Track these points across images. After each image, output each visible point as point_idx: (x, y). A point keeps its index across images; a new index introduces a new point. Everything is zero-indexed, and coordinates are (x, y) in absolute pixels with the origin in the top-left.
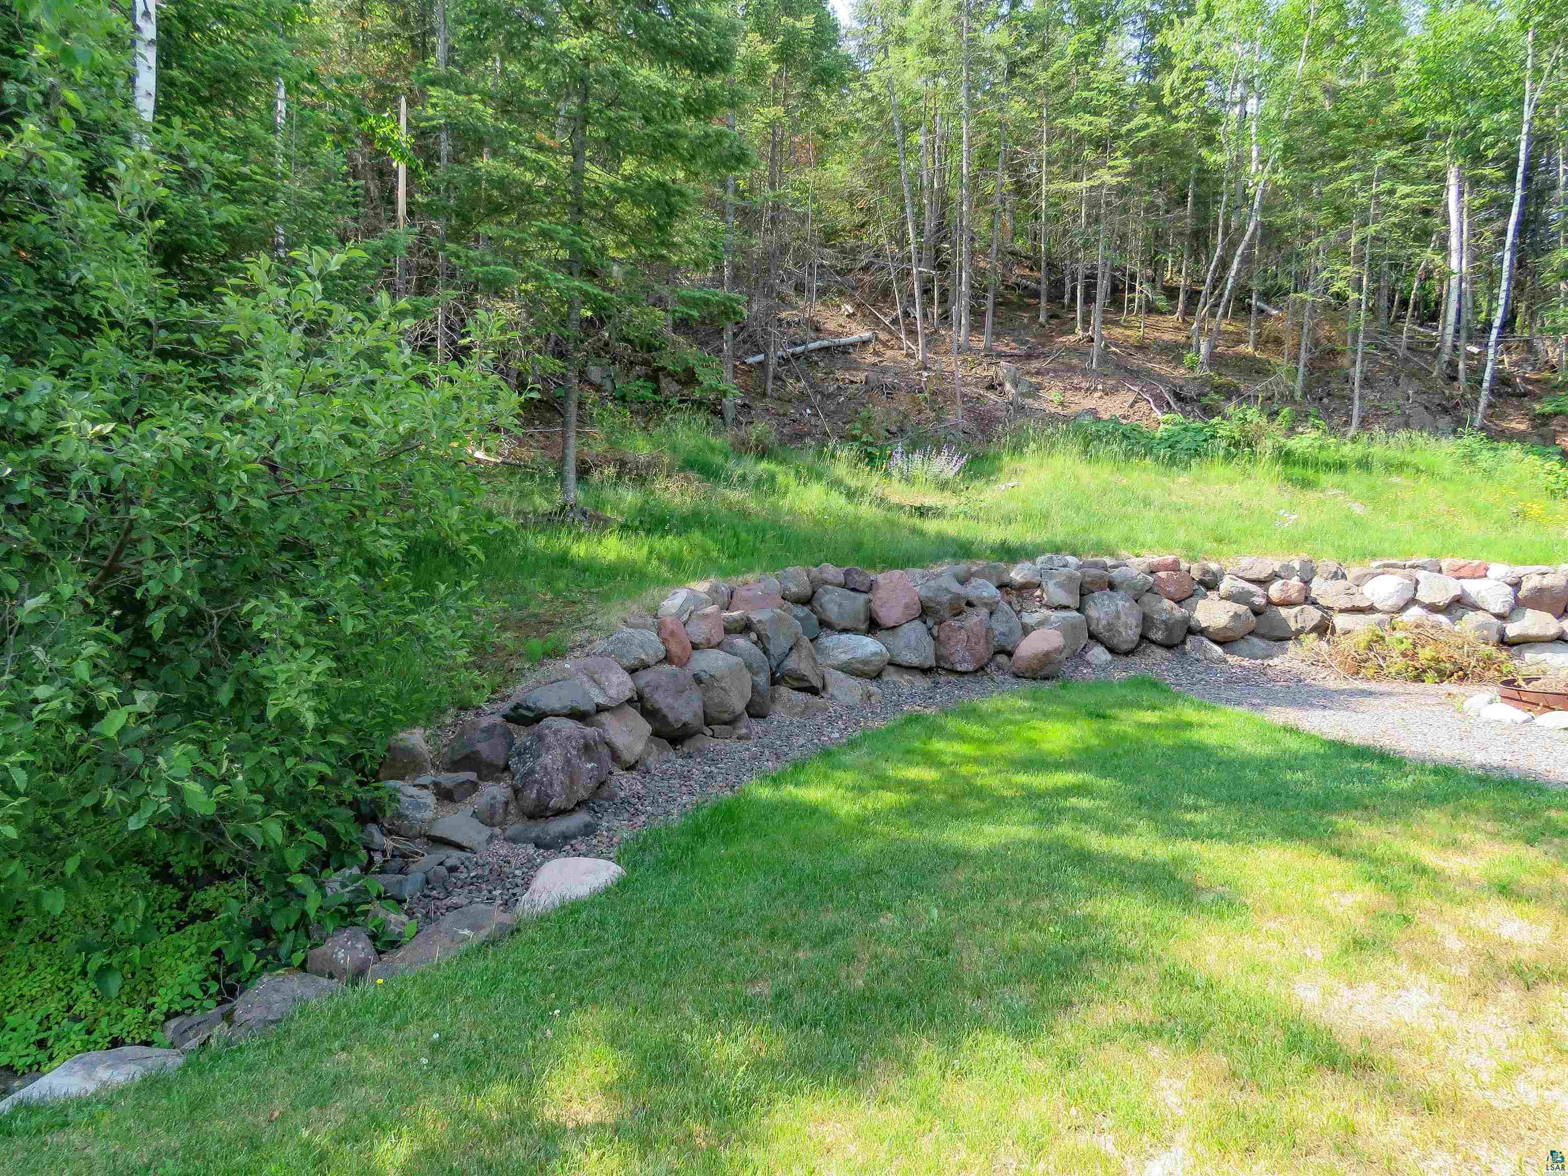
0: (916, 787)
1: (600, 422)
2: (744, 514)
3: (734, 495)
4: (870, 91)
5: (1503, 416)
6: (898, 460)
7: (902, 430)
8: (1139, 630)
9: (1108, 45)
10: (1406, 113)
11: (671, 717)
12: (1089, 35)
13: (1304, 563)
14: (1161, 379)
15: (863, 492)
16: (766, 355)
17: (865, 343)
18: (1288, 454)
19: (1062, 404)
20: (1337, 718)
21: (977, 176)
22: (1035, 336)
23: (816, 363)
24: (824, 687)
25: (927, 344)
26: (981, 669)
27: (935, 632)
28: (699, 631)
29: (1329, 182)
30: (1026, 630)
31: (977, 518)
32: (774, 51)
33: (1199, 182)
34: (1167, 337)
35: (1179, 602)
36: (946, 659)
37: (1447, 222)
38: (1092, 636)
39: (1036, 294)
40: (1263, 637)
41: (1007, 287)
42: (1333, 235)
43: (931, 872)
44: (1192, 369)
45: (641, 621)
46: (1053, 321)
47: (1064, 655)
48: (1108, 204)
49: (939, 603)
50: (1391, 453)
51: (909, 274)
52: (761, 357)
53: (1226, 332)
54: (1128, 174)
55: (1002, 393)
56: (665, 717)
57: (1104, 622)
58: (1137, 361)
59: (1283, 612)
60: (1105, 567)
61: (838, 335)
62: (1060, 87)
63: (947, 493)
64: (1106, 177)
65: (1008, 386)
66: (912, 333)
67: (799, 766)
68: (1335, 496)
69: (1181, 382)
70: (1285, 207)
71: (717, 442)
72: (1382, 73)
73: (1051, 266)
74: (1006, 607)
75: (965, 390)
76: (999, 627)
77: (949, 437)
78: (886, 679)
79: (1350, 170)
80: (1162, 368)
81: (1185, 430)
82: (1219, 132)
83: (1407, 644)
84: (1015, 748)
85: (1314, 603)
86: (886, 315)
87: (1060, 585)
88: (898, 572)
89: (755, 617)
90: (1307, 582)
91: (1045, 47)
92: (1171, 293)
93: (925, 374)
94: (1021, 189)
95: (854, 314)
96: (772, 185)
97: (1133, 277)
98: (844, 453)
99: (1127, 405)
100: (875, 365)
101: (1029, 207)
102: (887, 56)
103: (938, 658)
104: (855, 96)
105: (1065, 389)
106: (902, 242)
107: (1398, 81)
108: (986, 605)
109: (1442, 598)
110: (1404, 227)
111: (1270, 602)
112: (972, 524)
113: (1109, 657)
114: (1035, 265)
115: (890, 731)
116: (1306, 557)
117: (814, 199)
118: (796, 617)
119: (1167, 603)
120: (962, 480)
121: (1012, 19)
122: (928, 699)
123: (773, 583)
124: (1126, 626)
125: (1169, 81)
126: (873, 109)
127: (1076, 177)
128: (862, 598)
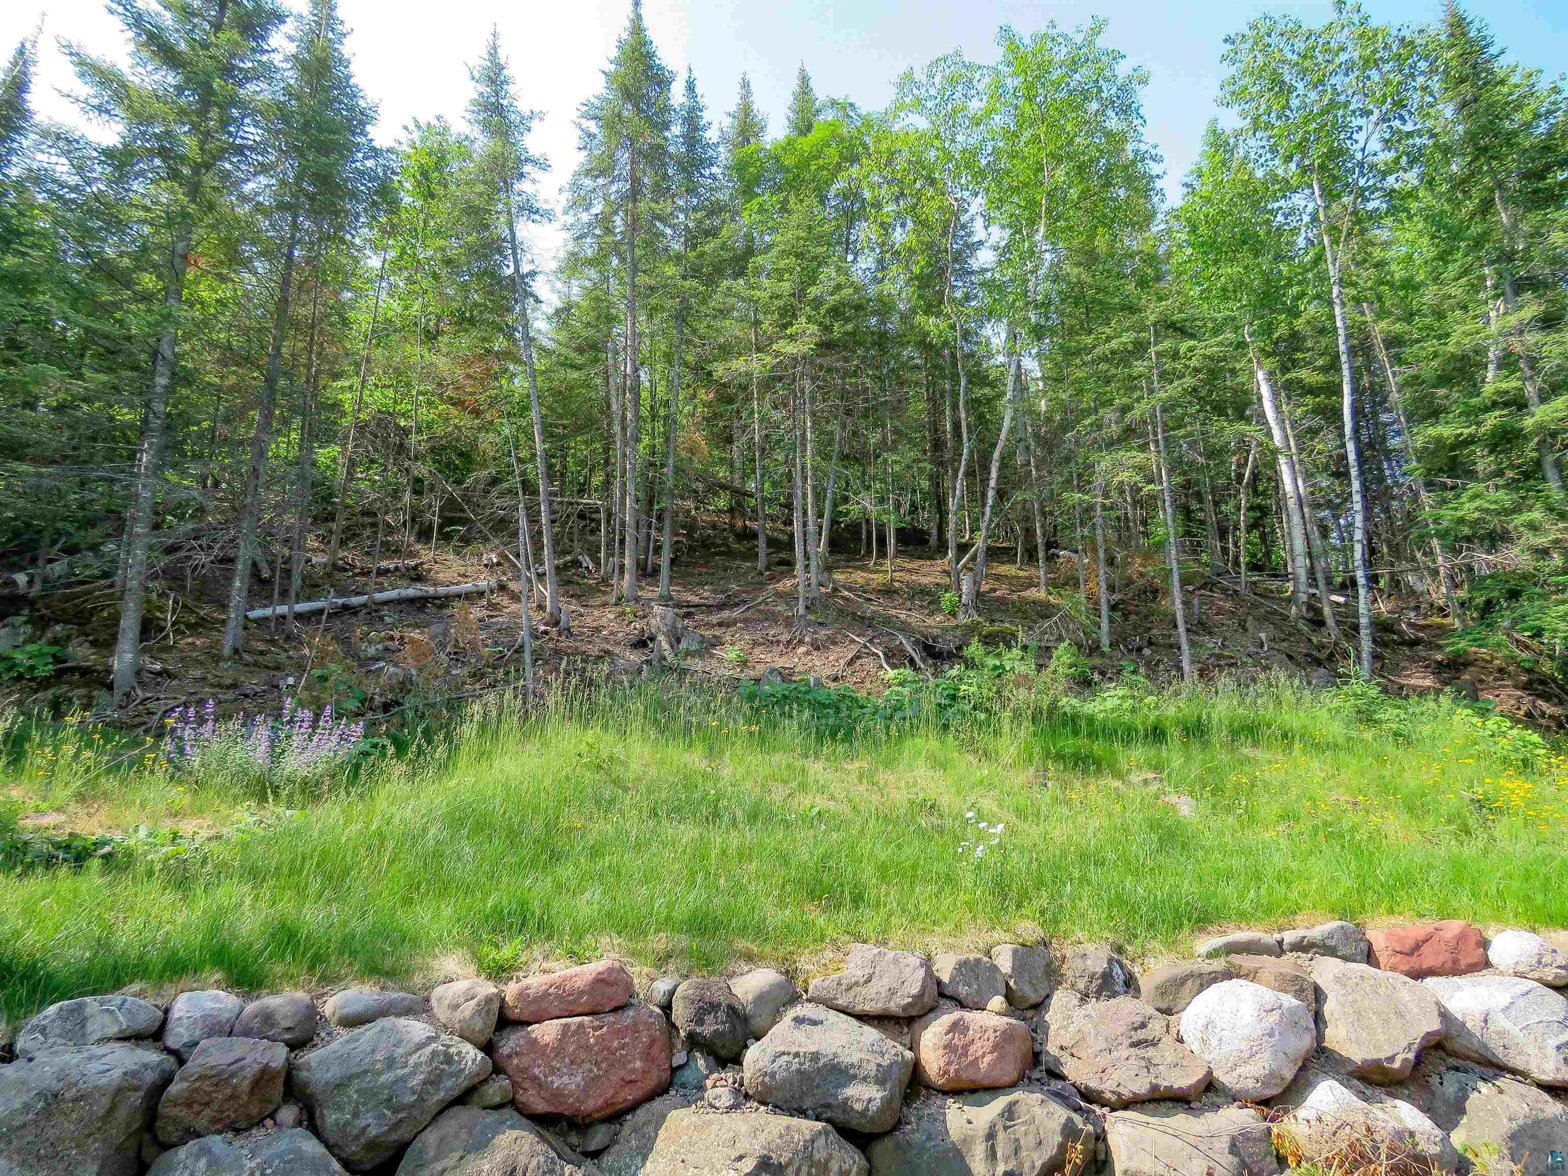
5: (1399, 669)
13: (1022, 954)
19: (743, 664)
44: (953, 614)
55: (652, 650)
58: (876, 607)
59: (956, 1118)
65: (663, 642)
68: (1145, 784)
69: (936, 632)
80: (915, 618)
85: (1052, 1078)
90: (1030, 1013)
95: (498, 564)
99: (844, 662)
105: (755, 643)
109: (1396, 1046)
116: (1033, 931)
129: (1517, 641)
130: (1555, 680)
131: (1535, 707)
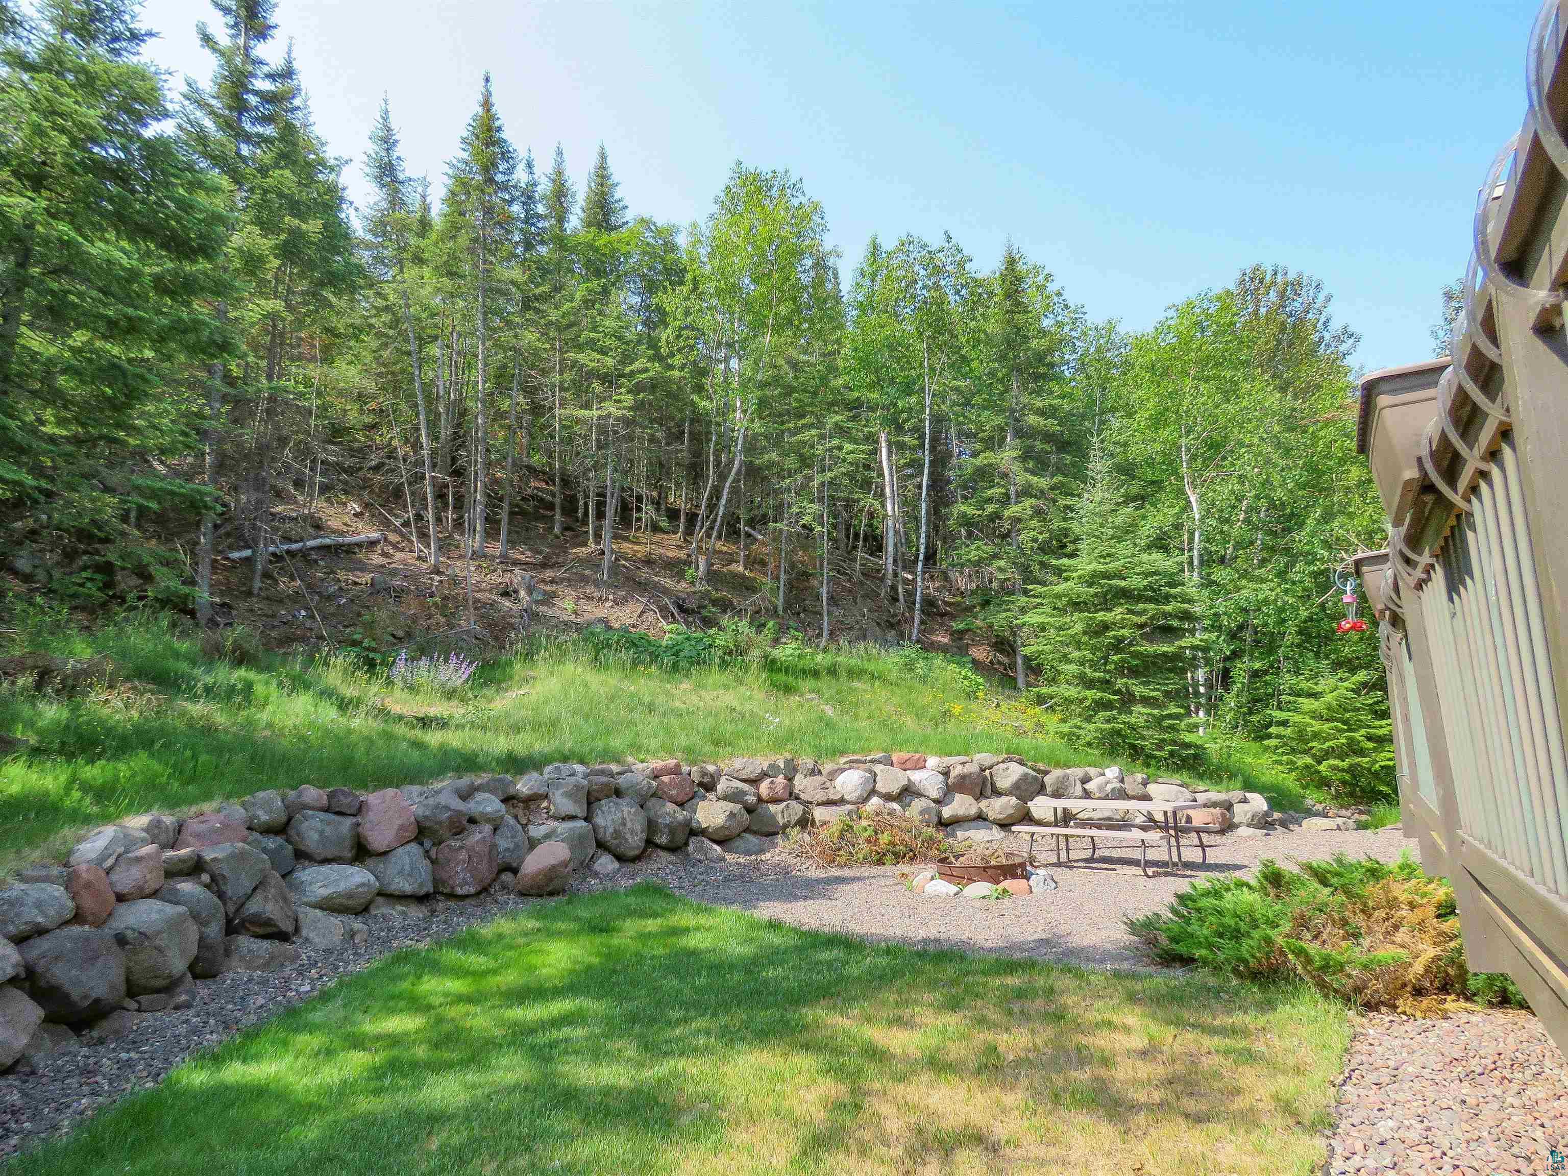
0: (394, 1040)
1: (23, 621)
2: (209, 730)
3: (197, 709)
4: (386, 299)
5: (932, 631)
6: (401, 667)
7: (409, 635)
8: (644, 835)
9: (612, 297)
10: (847, 387)
11: (75, 994)
12: (595, 284)
13: (788, 762)
14: (666, 591)
15: (357, 703)
16: (254, 552)
17: (373, 543)
18: (773, 661)
19: (575, 612)
20: (816, 906)
21: (492, 394)
22: (550, 546)
23: (316, 561)
24: (297, 930)
25: (440, 549)
26: (484, 890)
27: (433, 853)
28: (126, 879)
29: (795, 434)
30: (533, 844)
31: (484, 728)
32: (277, 247)
33: (693, 421)
34: (670, 554)
35: (681, 805)
36: (444, 882)
37: (881, 475)
38: (601, 845)
39: (551, 507)
40: (755, 833)
41: (523, 499)
42: (799, 478)
43: (399, 1145)
44: (692, 583)
45: (43, 873)
46: (567, 533)
47: (570, 868)
48: (616, 432)
49: (440, 823)
50: (853, 662)
51: (423, 478)
52: (247, 553)
53: (721, 552)
54: (630, 409)
55: (517, 600)
56: (67, 996)
57: (611, 830)
58: (644, 574)
59: (773, 808)
60: (611, 775)
61: (342, 534)
62: (571, 325)
63: (454, 702)
64: (611, 408)
65: (522, 594)
66: (423, 536)
67: (252, 1035)
68: (812, 700)
69: (684, 596)
70: (764, 450)
71: (184, 646)
72: (829, 354)
73: (566, 482)
74: (512, 821)
75: (478, 595)
76: (503, 843)
77: (460, 643)
78: (373, 912)
79: (810, 426)
80: (669, 583)
81: (688, 639)
82: (707, 381)
83: (870, 831)
84: (510, 978)
85: (797, 798)
86: (396, 516)
87: (566, 795)
88: (390, 792)
89: (208, 855)
90: (790, 780)
91: (557, 289)
92: (673, 515)
93: (437, 578)
94: (537, 409)
95: (361, 514)
96: (270, 378)
97: (639, 499)
98: (339, 661)
99: (635, 615)
100: (383, 566)
101: (543, 427)
102: (402, 271)
103: (436, 881)
104: (366, 302)
105: (579, 598)
106: (417, 446)
107: (840, 363)
108: (488, 820)
109: (895, 788)
110: (850, 476)
111: (760, 800)
112: (479, 734)
113: (616, 865)
114: (550, 480)
115: (373, 974)
116: (788, 756)
117: (319, 394)
118: (265, 850)
119: (670, 807)
120: (471, 689)
121: (525, 259)
122: (421, 931)
123: (237, 811)
124: (632, 831)
125: (665, 335)
126: (386, 317)
127: (587, 406)
128: (348, 822)
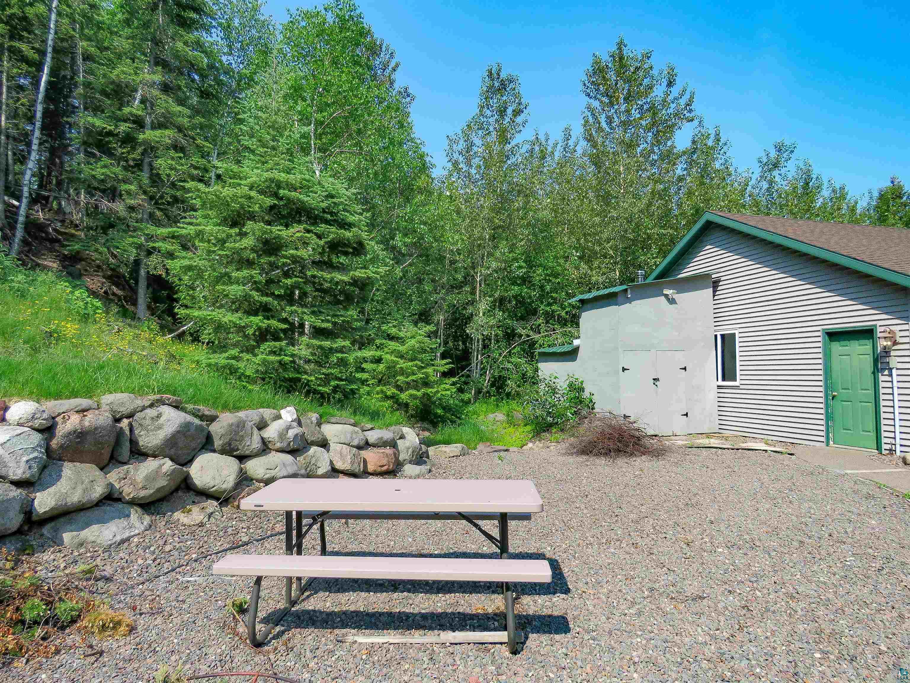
5: (39, 255)
129: (112, 253)
130: (124, 277)
131: (110, 289)
